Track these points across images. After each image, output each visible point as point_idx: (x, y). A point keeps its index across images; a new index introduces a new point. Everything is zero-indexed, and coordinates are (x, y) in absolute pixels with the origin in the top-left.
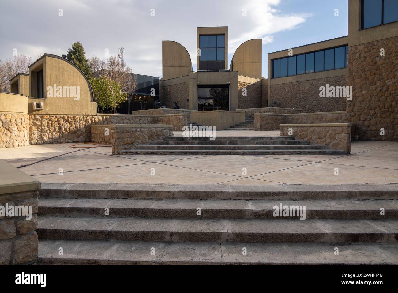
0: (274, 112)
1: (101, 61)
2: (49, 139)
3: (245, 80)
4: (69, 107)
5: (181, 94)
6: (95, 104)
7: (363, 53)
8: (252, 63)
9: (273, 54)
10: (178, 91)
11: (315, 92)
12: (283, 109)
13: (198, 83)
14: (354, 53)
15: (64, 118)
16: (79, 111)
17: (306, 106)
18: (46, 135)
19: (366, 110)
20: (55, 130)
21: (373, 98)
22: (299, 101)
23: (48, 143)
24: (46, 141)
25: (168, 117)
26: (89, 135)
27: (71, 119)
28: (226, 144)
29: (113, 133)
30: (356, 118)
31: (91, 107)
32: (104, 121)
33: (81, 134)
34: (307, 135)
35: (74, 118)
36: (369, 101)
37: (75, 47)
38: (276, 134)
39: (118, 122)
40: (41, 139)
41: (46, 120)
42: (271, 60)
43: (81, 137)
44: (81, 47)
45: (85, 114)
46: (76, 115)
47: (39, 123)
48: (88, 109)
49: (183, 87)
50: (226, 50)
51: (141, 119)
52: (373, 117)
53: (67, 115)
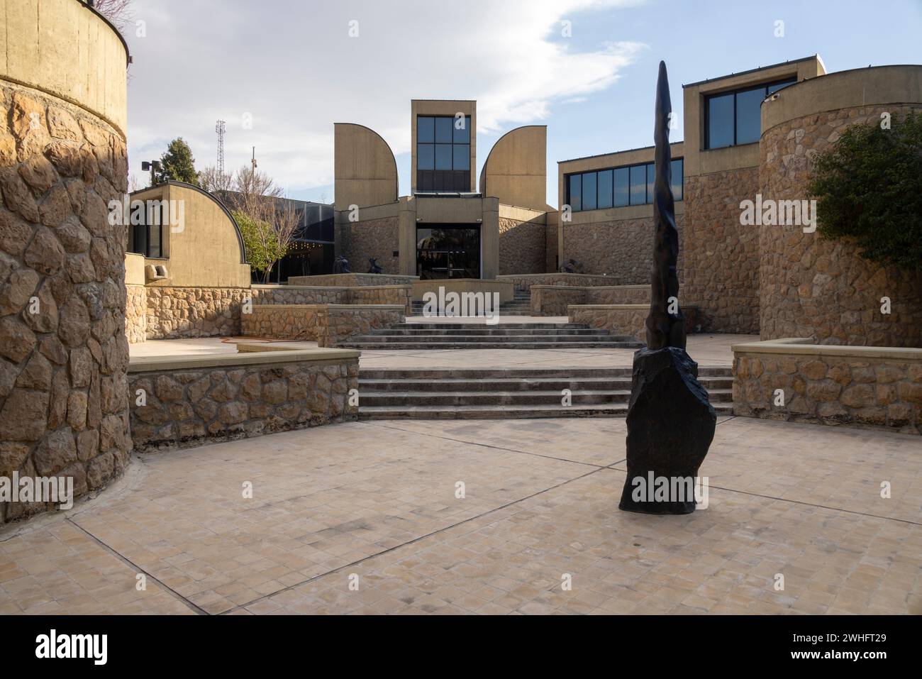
0: (566, 281)
1: (225, 174)
2: (173, 330)
3: (512, 215)
4: (206, 273)
5: (380, 241)
6: (247, 267)
7: (706, 188)
8: (527, 175)
9: (568, 164)
10: (374, 233)
11: (648, 242)
12: (584, 277)
13: (418, 220)
14: (693, 188)
15: (197, 293)
16: (220, 281)
17: (631, 269)
18: (168, 323)
19: (711, 283)
20: (182, 315)
21: (722, 264)
22: (618, 259)
23: (172, 337)
24: (169, 334)
25: (376, 291)
26: (237, 324)
27: (209, 295)
28: (488, 335)
29: (320, 318)
30: (697, 296)
31: (241, 273)
32: (262, 299)
33: (225, 322)
34: (606, 320)
35: (213, 293)
36: (717, 268)
37: (176, 149)
38: (564, 320)
39: (285, 300)
40: (160, 330)
41: (168, 297)
42: (565, 174)
43: (224, 326)
44: (186, 148)
45: (230, 286)
46: (216, 287)
47: (158, 303)
48: (236, 277)
49: (384, 227)
50: (472, 148)
51: (325, 294)
52: (723, 294)
53: (201, 287)
